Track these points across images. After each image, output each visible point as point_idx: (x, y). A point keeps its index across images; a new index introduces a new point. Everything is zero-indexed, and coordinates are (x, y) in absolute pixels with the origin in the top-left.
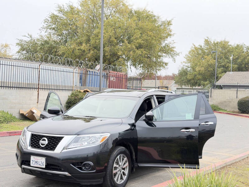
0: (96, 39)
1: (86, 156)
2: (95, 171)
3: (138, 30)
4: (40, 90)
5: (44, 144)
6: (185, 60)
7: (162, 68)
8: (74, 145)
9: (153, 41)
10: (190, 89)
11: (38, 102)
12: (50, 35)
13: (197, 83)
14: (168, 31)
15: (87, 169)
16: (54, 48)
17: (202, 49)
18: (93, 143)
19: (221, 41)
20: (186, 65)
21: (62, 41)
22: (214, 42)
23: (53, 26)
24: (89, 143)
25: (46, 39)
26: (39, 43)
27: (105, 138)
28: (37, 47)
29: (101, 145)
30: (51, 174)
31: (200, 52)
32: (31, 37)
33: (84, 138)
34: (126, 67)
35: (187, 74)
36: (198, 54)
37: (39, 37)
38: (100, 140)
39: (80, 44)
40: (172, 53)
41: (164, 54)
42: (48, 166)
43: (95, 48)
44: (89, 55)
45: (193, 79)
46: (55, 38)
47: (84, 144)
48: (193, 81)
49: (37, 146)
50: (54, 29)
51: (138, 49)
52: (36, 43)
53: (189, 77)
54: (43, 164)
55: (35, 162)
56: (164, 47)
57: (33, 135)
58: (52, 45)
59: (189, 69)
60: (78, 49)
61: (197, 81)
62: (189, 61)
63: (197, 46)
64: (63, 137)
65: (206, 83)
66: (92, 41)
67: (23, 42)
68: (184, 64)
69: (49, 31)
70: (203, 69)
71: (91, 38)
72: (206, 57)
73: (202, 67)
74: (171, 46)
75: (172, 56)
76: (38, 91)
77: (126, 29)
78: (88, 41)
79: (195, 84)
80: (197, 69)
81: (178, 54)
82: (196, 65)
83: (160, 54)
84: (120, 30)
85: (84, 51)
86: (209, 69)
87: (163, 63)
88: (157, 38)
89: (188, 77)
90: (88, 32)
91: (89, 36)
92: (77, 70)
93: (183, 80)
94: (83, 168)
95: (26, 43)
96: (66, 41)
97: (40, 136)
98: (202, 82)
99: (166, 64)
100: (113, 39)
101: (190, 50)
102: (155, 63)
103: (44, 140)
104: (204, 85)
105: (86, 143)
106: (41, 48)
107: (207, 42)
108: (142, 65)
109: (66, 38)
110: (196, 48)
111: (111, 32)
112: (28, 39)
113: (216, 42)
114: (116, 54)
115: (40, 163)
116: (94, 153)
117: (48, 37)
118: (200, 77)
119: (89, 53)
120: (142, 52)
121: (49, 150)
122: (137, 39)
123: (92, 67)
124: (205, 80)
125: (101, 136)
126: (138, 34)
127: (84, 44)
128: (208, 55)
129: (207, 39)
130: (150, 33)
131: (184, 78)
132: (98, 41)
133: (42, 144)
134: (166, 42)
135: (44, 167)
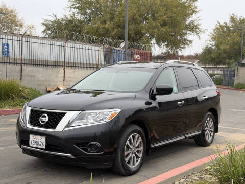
0: (120, 17)
1: (93, 135)
2: (102, 153)
3: (162, 7)
4: (66, 68)
5: (44, 122)
6: (209, 38)
7: (186, 46)
8: (78, 123)
9: (178, 18)
10: (214, 68)
11: (64, 80)
12: (74, 14)
13: (221, 62)
14: (193, 7)
15: (93, 150)
16: (78, 26)
17: (227, 27)
18: (100, 120)
20: (211, 43)
21: (86, 20)
22: (240, 19)
23: (77, 5)
24: (95, 121)
25: (69, 18)
26: (64, 22)
27: (115, 114)
28: (61, 26)
29: (110, 122)
31: (225, 29)
32: (55, 16)
33: (90, 114)
34: (151, 45)
35: (211, 52)
36: (223, 32)
37: (63, 17)
38: (108, 117)
39: (104, 22)
40: (197, 30)
41: (188, 32)
42: (49, 147)
43: (119, 26)
44: (113, 33)
45: (218, 58)
46: (79, 17)
47: (90, 122)
48: (217, 60)
49: (36, 123)
50: (78, 8)
51: (162, 27)
52: (60, 23)
53: (213, 55)
54: (43, 144)
55: (34, 142)
56: (189, 24)
57: (32, 111)
58: (76, 24)
59: (213, 47)
60: (103, 28)
61: (222, 59)
62: (214, 38)
63: (222, 23)
64: (65, 113)
65: (231, 61)
66: (116, 20)
67: (48, 22)
68: (208, 42)
69: (73, 10)
70: (228, 47)
71: (115, 16)
72: (231, 34)
73: (227, 45)
74: (196, 23)
75: (197, 33)
76: (64, 69)
77: (150, 6)
78: (112, 19)
79: (219, 63)
80: (222, 47)
81: (203, 32)
82: (221, 43)
83: (184, 31)
84: (144, 8)
85: (108, 30)
86: (234, 47)
87: (188, 41)
88: (182, 15)
90: (111, 10)
91: (112, 15)
92: (101, 48)
93: (206, 59)
94: (89, 149)
95: (51, 23)
96: (90, 20)
97: (40, 111)
98: (227, 60)
99: (191, 42)
100: (137, 16)
101: (215, 28)
102: (180, 40)
103: (45, 117)
104: (229, 64)
105: (92, 121)
106: (65, 27)
107: (233, 19)
108: (166, 43)
109: (90, 16)
110: (221, 26)
111: (135, 10)
112: (53, 19)
113: (242, 19)
114: (141, 32)
115: (40, 143)
116: (102, 132)
117: (72, 17)
118: (225, 55)
119: (113, 32)
120: (166, 30)
121: (50, 128)
122: (161, 16)
123: (117, 45)
124: (230, 58)
125: (110, 112)
126: (162, 11)
127: (108, 23)
128: (233, 32)
129: (232, 16)
130: (175, 10)
131: (208, 57)
132: (122, 19)
133: (42, 122)
134: (191, 19)
135: (44, 147)
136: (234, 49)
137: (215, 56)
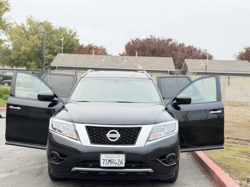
2: (176, 163)
5: (114, 138)
19: (44, 21)
22: (37, 22)
30: (125, 174)
45: (17, 59)
48: (16, 62)
49: (102, 140)
54: (121, 162)
55: (108, 161)
57: (88, 128)
61: (21, 61)
64: (140, 128)
70: (29, 49)
72: (31, 36)
73: (27, 47)
80: (23, 48)
82: (22, 44)
86: (34, 50)
89: (11, 57)
93: (5, 61)
94: (168, 161)
103: (114, 133)
107: (30, 22)
113: (39, 22)
115: (117, 162)
118: (25, 57)
128: (33, 35)
129: (30, 17)
131: (7, 58)
133: (112, 138)
135: (123, 165)
136: (34, 52)
137: (14, 58)
